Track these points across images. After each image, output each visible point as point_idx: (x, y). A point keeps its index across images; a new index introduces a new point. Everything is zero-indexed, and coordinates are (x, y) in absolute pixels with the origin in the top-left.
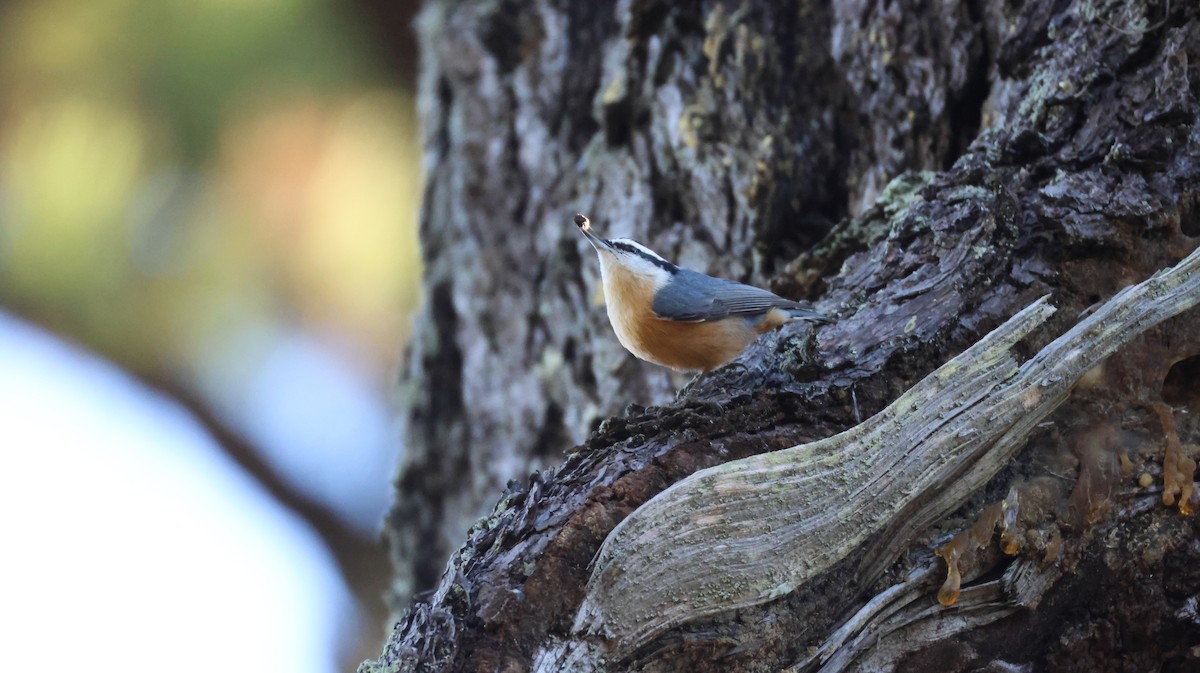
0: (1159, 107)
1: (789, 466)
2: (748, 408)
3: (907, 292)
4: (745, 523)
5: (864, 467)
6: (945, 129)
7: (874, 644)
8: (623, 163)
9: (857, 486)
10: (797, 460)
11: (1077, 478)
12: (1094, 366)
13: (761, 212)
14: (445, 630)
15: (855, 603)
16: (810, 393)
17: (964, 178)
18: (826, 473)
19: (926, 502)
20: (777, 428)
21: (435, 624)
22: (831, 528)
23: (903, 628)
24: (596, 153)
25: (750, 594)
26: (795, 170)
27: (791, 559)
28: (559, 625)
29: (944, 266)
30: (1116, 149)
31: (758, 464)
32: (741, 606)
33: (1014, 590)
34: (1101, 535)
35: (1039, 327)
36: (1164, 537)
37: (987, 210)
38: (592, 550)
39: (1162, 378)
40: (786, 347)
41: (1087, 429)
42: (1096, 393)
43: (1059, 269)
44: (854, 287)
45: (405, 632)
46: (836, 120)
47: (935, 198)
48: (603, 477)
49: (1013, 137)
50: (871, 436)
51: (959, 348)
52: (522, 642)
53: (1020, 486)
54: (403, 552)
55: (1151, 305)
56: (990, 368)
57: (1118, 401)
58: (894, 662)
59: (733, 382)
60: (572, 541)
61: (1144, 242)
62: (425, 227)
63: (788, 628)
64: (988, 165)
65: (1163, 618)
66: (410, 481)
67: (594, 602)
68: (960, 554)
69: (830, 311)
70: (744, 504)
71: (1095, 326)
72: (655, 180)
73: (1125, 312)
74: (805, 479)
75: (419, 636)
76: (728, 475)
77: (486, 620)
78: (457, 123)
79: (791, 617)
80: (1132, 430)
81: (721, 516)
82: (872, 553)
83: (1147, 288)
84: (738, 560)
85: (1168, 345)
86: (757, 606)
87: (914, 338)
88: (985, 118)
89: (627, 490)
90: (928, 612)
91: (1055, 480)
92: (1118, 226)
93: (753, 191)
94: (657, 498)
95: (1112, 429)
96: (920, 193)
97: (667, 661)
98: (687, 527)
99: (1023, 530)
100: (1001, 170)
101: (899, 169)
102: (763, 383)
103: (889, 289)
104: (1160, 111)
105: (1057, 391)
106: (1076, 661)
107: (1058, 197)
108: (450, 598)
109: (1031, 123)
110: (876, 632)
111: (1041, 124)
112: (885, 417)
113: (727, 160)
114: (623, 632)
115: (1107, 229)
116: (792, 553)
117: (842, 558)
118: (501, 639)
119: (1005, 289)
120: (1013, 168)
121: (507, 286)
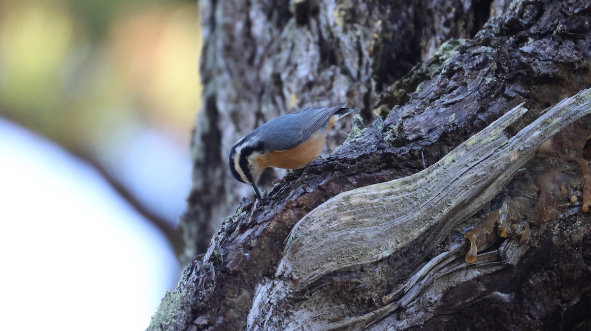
0: (582, 6)
1: (389, 191)
2: (368, 160)
3: (450, 101)
4: (365, 220)
5: (427, 191)
6: (471, 17)
7: (432, 283)
8: (304, 34)
9: (424, 201)
10: (392, 187)
11: (538, 198)
12: (547, 140)
13: (376, 60)
14: (210, 274)
15: (422, 262)
16: (400, 153)
17: (481, 42)
18: (408, 194)
19: (460, 210)
20: (382, 171)
21: (204, 271)
22: (410, 223)
23: (447, 274)
24: (291, 29)
25: (368, 257)
26: (393, 38)
27: (389, 238)
28: (269, 272)
29: (470, 88)
30: (559, 28)
31: (372, 189)
32: (363, 263)
33: (505, 255)
34: (551, 227)
35: (519, 119)
36: (583, 228)
37: (492, 58)
38: (286, 233)
39: (582, 146)
40: (387, 129)
41: (543, 172)
42: (548, 154)
43: (529, 89)
44: (423, 98)
45: (189, 275)
46: (415, 13)
47: (465, 52)
48: (293, 196)
49: (506, 21)
50: (431, 175)
51: (476, 130)
52: (249, 281)
53: (508, 201)
54: (190, 235)
55: (577, 108)
56: (493, 141)
57: (560, 158)
58: (443, 292)
59: (360, 147)
60: (276, 228)
61: (574, 76)
62: (203, 68)
63: (387, 274)
64: (493, 35)
65: (582, 270)
66: (194, 198)
67: (287, 260)
68: (477, 236)
69: (410, 111)
70: (365, 210)
71: (548, 119)
72: (321, 43)
73: (563, 112)
74: (397, 197)
75: (196, 277)
76: (357, 195)
77: (231, 269)
78: (219, 13)
79: (389, 269)
80: (567, 173)
81: (353, 216)
82: (431, 236)
83: (575, 99)
84: (362, 239)
85: (586, 129)
86: (371, 263)
87: (454, 125)
88: (492, 11)
89: (304, 202)
90: (460, 266)
91: (526, 199)
92: (560, 67)
93: (372, 49)
94: (320, 206)
95: (556, 172)
96: (457, 50)
97: (325, 291)
98: (335, 222)
99: (510, 224)
100: (500, 38)
101: (447, 37)
102: (375, 147)
103: (441, 99)
104: (583, 8)
105: (528, 152)
106: (537, 292)
107: (529, 52)
108: (213, 257)
109: (515, 14)
110: (433, 277)
111: (521, 14)
112: (438, 165)
113: (359, 33)
114: (302, 276)
115: (555, 69)
116: (390, 235)
117: (415, 238)
118: (239, 279)
119: (501, 99)
120: (507, 37)
121: (245, 98)
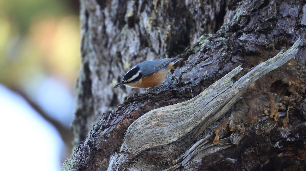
0: (269, 17)
1: (175, 109)
2: (165, 94)
3: (205, 64)
4: (164, 123)
5: (194, 109)
6: (215, 23)
7: (197, 154)
8: (132, 32)
9: (193, 114)
10: (177, 107)
11: (249, 111)
12: (253, 83)
13: (168, 44)
14: (87, 151)
15: (192, 144)
16: (180, 90)
17: (219, 35)
18: (185, 110)
19: (210, 118)
20: (172, 99)
21: (85, 149)
22: (186, 124)
23: (204, 150)
24: (126, 29)
25: (165, 141)
26: (176, 34)
27: (176, 132)
28: (116, 149)
29: (214, 58)
30: (258, 28)
31: (167, 108)
32: (163, 144)
33: (232, 140)
34: (255, 126)
35: (239, 73)
36: (271, 126)
37: (225, 43)
38: (125, 130)
39: (270, 86)
40: (174, 78)
41: (251, 99)
42: (253, 90)
43: (244, 58)
44: (191, 63)
45: (77, 151)
46: (187, 21)
47: (212, 40)
48: (128, 112)
49: (232, 25)
50: (196, 101)
51: (218, 78)
52: (107, 154)
53: (234, 114)
54: (77, 131)
55: (267, 67)
56: (226, 84)
57: (259, 92)
58: (202, 158)
59: (161, 87)
60: (120, 128)
61: (265, 51)
62: (82, 49)
63: (175, 150)
64: (226, 32)
65: (270, 147)
66: (79, 113)
67: (125, 143)
68: (219, 131)
69: (185, 69)
70: (164, 119)
71: (253, 73)
72: (140, 36)
73: (261, 69)
74: (179, 112)
75: (81, 152)
76: (160, 111)
77: (98, 148)
78: (90, 22)
79: (176, 147)
80: (262, 99)
81: (158, 122)
82: (196, 131)
83: (266, 63)
84: (162, 133)
85: (272, 78)
86: (167, 144)
87: (207, 76)
88: (225, 20)
89: (134, 115)
90: (211, 146)
91: (243, 112)
92: (259, 47)
93: (166, 39)
94: (141, 117)
95: (257, 99)
96: (208, 39)
97: (144, 158)
98: (149, 124)
99: (235, 125)
100: (229, 33)
101: (203, 33)
102: (168, 88)
103: (200, 64)
104: (269, 18)
105: (243, 89)
106: (248, 158)
107: (243, 40)
108: (89, 142)
109: (236, 21)
110: (198, 151)
111: (239, 22)
112: (199, 96)
113: (159, 31)
114: (133, 151)
115: (256, 48)
116: (176, 131)
117: (189, 132)
118: (102, 153)
119: (230, 64)
120: (232, 33)
121: (103, 63)
